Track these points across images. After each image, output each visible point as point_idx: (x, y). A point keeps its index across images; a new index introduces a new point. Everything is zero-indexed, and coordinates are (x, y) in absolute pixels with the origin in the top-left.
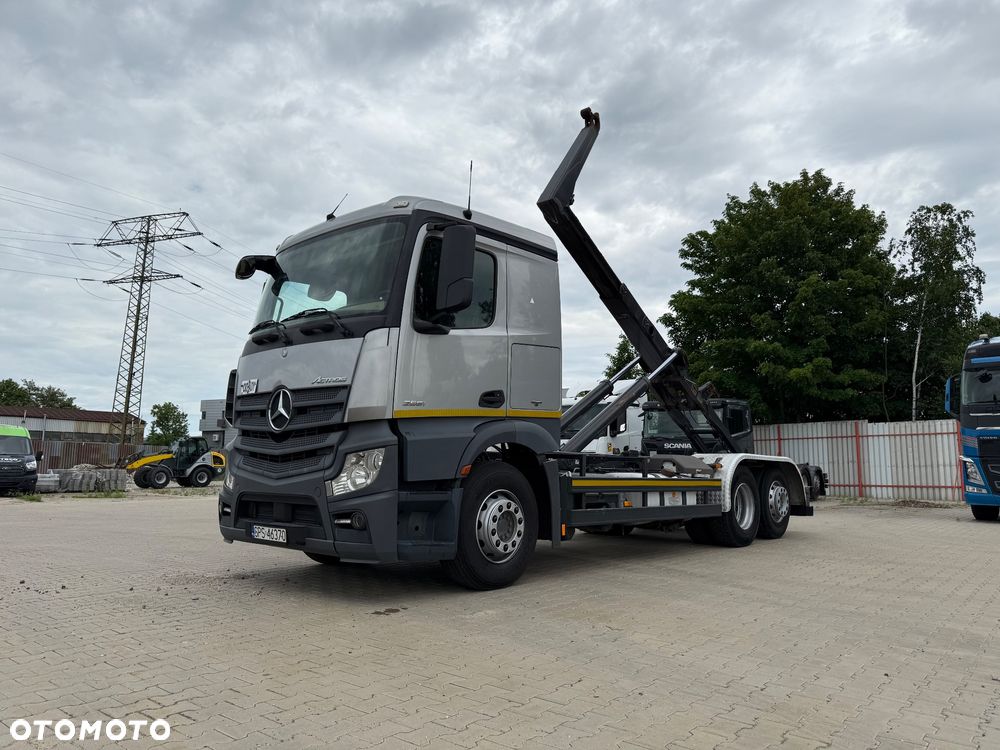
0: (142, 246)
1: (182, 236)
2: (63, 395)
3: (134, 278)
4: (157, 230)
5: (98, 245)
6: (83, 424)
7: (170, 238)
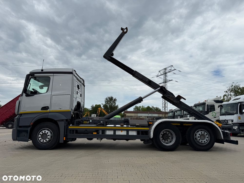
0: (164, 75)
1: (172, 71)
2: (159, 109)
3: (163, 82)
4: (167, 71)
5: (157, 77)
6: (159, 114)
7: (170, 72)
